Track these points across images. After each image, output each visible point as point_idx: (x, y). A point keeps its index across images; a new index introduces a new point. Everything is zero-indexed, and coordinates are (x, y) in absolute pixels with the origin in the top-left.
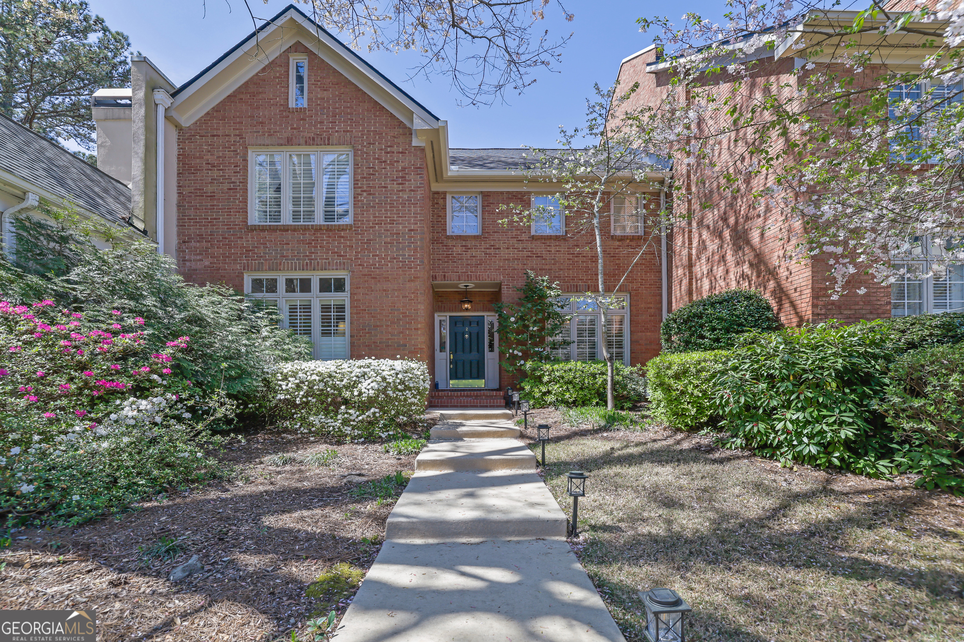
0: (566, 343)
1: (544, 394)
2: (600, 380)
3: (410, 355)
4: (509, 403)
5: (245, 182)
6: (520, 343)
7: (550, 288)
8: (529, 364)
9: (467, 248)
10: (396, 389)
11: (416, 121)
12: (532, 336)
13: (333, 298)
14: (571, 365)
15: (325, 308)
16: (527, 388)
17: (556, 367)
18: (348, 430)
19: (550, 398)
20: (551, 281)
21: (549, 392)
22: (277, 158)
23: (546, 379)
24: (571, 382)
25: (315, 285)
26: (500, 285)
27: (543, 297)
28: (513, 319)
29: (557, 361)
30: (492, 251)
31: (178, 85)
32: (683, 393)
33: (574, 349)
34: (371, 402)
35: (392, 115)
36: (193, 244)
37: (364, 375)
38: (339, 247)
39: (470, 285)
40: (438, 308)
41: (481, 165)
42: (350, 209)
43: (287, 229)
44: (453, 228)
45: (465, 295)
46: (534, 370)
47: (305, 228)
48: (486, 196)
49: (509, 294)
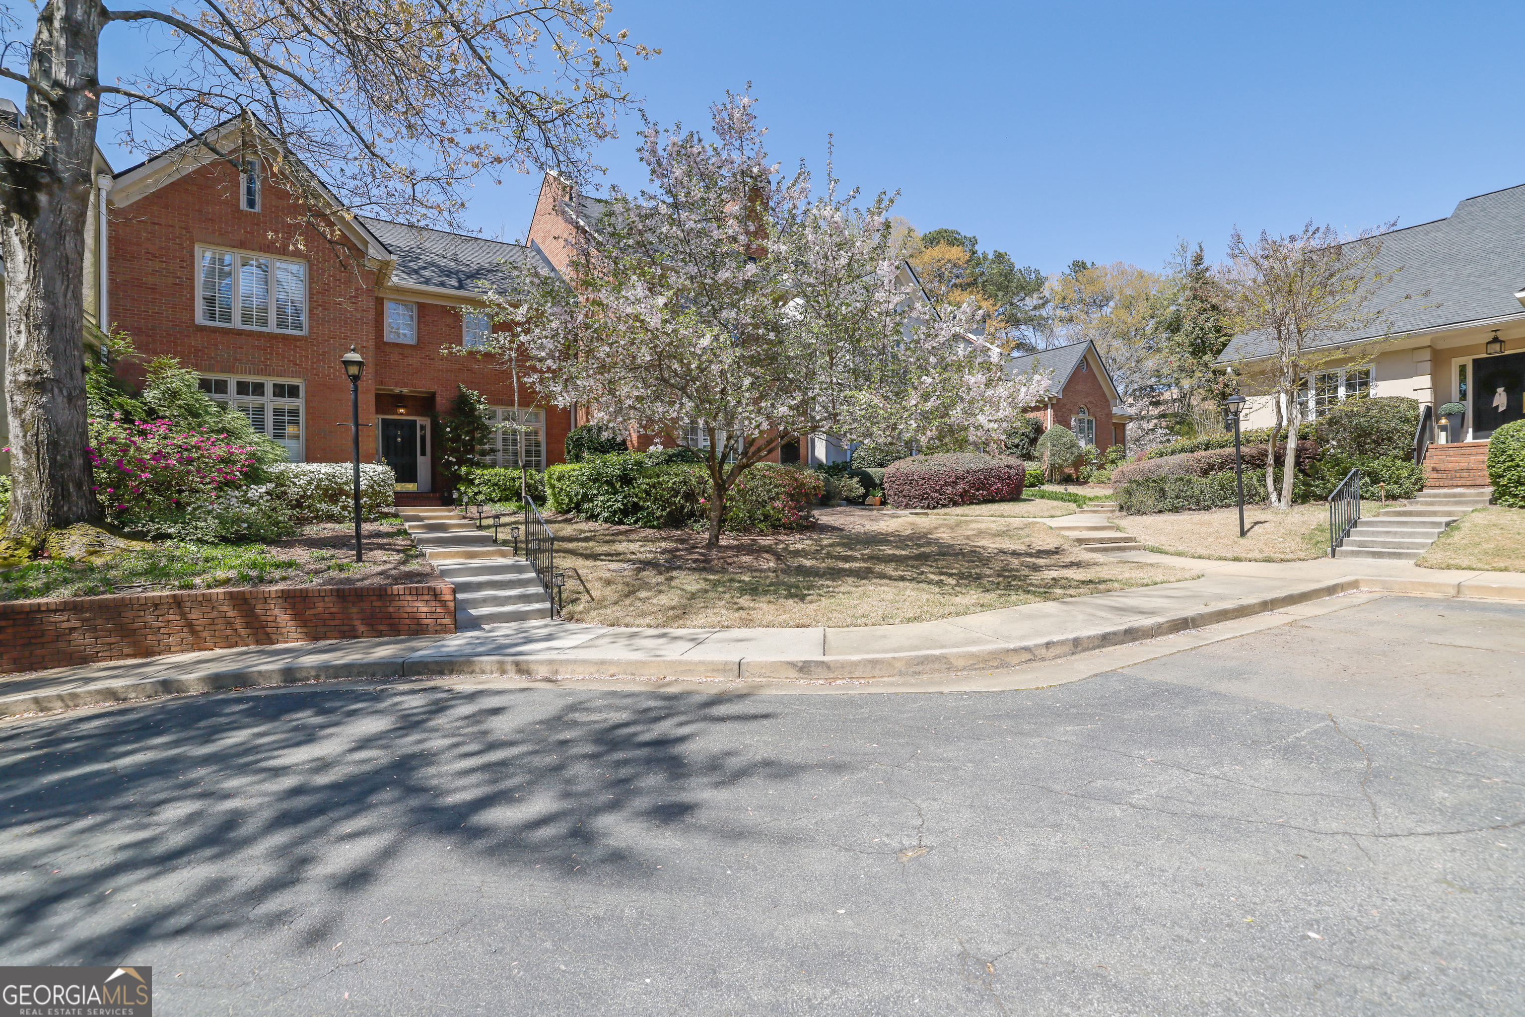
0: (493, 451)
1: (476, 494)
2: (517, 483)
5: (192, 279)
6: (454, 450)
7: (479, 402)
8: (463, 469)
9: (404, 356)
10: (380, 486)
11: (371, 250)
12: (464, 445)
13: (287, 403)
14: (497, 470)
15: (277, 412)
16: (462, 488)
17: (485, 472)
18: (346, 514)
19: (481, 497)
20: (479, 397)
21: (480, 492)
22: (228, 258)
23: (477, 482)
24: (497, 485)
25: (269, 389)
26: (434, 393)
27: (473, 409)
28: (448, 429)
29: (485, 467)
30: (427, 361)
31: (120, 170)
32: (562, 489)
33: (500, 456)
35: (347, 238)
38: (295, 356)
39: (405, 391)
40: (378, 411)
41: (416, 272)
42: (304, 318)
43: (239, 333)
44: (389, 337)
45: (399, 400)
46: (468, 474)
47: (260, 335)
48: (421, 307)
49: (442, 402)
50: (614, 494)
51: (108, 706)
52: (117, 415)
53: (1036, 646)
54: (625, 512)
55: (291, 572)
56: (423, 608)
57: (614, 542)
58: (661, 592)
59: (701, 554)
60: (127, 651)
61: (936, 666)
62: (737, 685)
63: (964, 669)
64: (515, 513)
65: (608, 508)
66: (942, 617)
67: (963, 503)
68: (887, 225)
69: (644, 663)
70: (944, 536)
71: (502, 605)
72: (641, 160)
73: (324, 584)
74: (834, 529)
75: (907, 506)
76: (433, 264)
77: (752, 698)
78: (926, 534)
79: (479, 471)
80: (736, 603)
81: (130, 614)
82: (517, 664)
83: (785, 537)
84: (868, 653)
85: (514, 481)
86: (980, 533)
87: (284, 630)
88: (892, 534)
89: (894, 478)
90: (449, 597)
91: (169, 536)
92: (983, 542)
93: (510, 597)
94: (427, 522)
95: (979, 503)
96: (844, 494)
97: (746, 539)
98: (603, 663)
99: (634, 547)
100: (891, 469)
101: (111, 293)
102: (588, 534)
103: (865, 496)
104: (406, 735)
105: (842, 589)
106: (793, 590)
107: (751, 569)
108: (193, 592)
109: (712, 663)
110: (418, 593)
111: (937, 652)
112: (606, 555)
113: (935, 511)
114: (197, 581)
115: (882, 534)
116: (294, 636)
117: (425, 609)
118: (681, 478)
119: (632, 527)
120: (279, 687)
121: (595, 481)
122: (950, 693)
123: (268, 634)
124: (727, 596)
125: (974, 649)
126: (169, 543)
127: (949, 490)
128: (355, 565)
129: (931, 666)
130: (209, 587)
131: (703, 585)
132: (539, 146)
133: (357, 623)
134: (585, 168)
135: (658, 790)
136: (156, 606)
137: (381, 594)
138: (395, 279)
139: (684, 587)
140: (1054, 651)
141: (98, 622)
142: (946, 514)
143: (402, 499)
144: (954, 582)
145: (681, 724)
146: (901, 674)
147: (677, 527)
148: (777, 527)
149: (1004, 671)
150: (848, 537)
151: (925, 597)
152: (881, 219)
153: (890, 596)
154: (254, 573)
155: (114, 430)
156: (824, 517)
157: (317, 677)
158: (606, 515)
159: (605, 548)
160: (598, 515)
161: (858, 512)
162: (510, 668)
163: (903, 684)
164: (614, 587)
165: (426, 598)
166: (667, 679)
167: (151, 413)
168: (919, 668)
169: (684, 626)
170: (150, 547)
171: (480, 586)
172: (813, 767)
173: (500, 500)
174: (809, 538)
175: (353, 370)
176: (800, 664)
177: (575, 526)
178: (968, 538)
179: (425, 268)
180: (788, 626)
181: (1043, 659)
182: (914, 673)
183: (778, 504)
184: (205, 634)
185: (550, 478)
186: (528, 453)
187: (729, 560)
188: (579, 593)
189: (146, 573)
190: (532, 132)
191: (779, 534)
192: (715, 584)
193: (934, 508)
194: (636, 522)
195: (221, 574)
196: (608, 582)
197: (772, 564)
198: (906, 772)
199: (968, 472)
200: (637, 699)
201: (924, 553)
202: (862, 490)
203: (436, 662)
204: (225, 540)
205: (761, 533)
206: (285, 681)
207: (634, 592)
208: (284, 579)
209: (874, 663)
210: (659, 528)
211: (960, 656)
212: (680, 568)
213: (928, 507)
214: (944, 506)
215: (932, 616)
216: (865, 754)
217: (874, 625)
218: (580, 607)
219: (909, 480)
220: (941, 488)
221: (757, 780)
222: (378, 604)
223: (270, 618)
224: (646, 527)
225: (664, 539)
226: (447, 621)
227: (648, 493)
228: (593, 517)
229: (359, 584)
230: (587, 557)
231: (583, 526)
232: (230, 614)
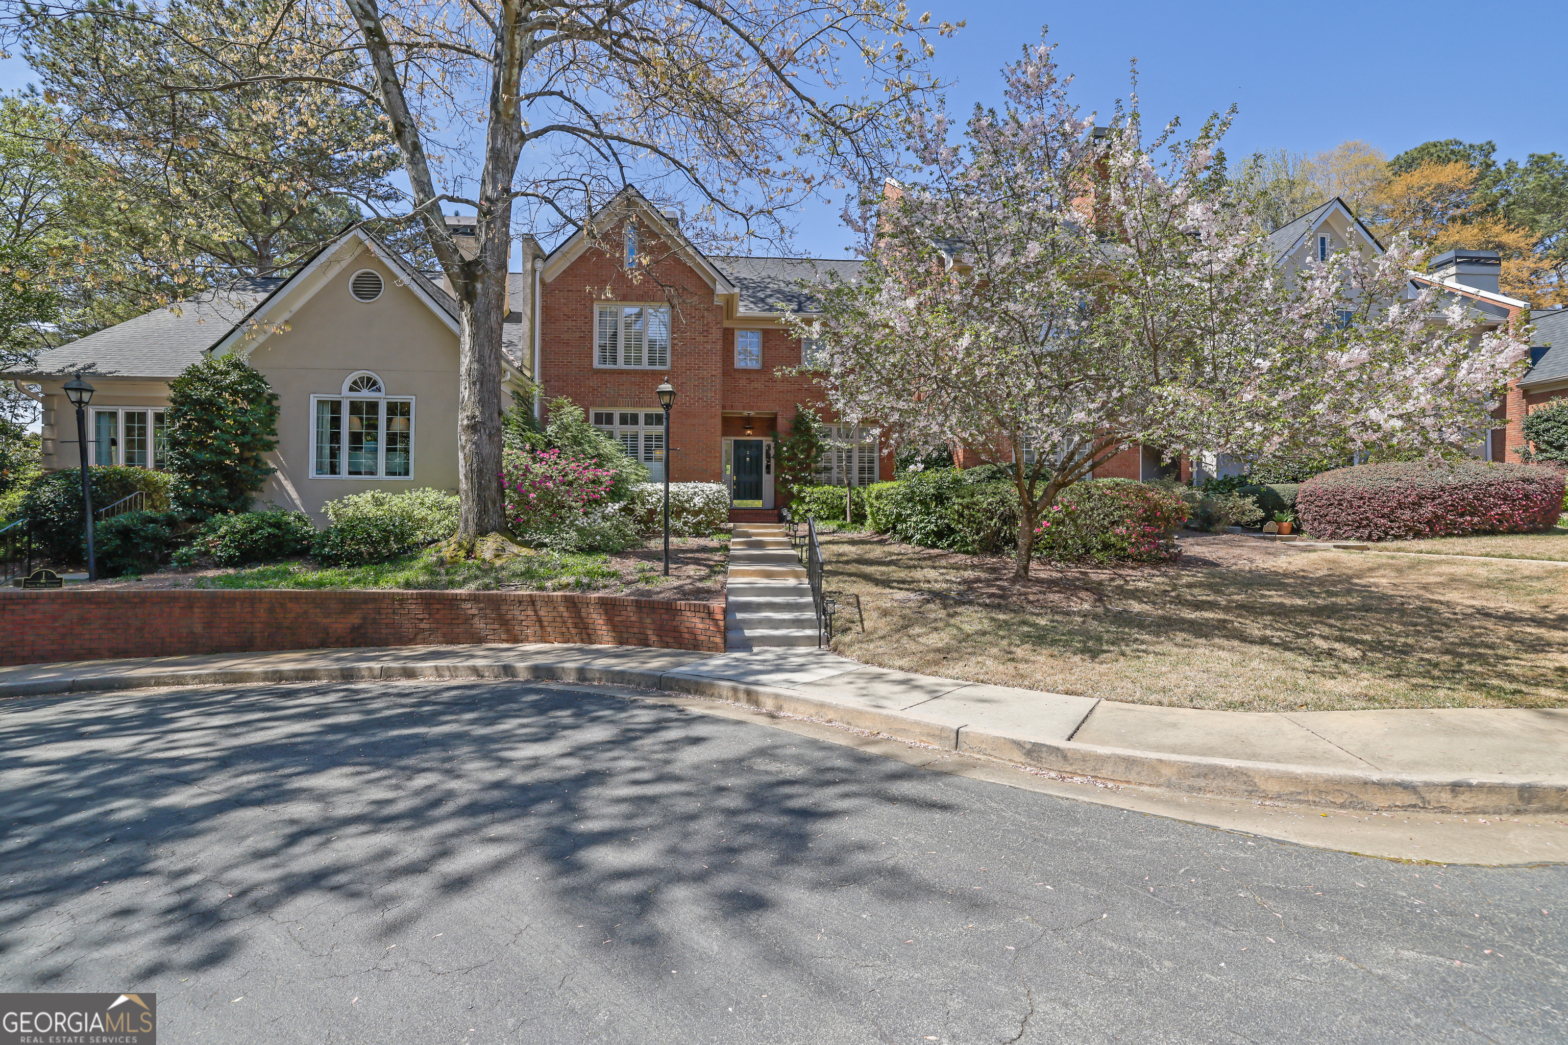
0: (826, 469)
1: (807, 511)
3: (717, 477)
4: (781, 519)
5: (591, 332)
6: (792, 469)
7: (814, 421)
8: (796, 488)
9: (751, 381)
10: (714, 503)
11: (718, 287)
12: (800, 464)
13: (654, 430)
14: (828, 488)
15: (648, 438)
16: (794, 506)
17: (816, 490)
18: (686, 528)
19: (811, 515)
20: (815, 416)
21: (810, 510)
23: (807, 499)
24: (825, 503)
25: (642, 419)
26: (776, 415)
27: (809, 429)
28: (785, 447)
29: (817, 485)
30: (770, 384)
31: (547, 253)
32: (879, 508)
33: (832, 474)
34: (700, 511)
35: (700, 278)
36: (552, 383)
37: (695, 493)
39: (752, 413)
40: (725, 433)
41: (762, 300)
42: (668, 356)
43: (621, 372)
44: (740, 363)
45: (748, 422)
46: (800, 492)
47: (636, 372)
48: (766, 333)
49: (783, 423)
50: (928, 514)
51: (472, 679)
52: (528, 447)
53: (1427, 785)
54: (940, 535)
55: (612, 581)
56: (698, 623)
57: (915, 567)
58: (936, 629)
59: (1000, 588)
60: (504, 637)
61: (1229, 784)
62: (947, 757)
63: (1279, 797)
64: (834, 532)
65: (921, 529)
66: (1291, 707)
67: (1434, 534)
68: (1221, 158)
69: (860, 713)
70: (1383, 581)
71: (777, 628)
72: (908, 149)
73: (629, 595)
74: (1206, 563)
75: (1333, 536)
76: (779, 291)
77: (950, 780)
78: (1350, 577)
79: (809, 490)
80: (1010, 653)
81: (505, 607)
82: (749, 693)
83: (1130, 572)
84: (1133, 746)
85: (842, 498)
86: (1453, 582)
87: (600, 632)
88: (1293, 575)
89: (1312, 498)
90: (720, 617)
91: (545, 545)
92: (1453, 596)
93: (784, 621)
94: (754, 538)
95: (1464, 534)
96: (1233, 518)
97: (1073, 572)
98: (822, 705)
99: (932, 574)
100: (1308, 485)
101: (543, 350)
102: (894, 557)
103: (1263, 521)
104: (610, 750)
105: (1158, 648)
106: (1090, 644)
107: (1055, 610)
108: (544, 593)
109: (927, 725)
110: (696, 610)
111: (1232, 763)
112: (898, 582)
113: (1381, 544)
114: (549, 584)
115: (1276, 573)
116: (606, 638)
117: (701, 626)
118: (998, 498)
119: (946, 552)
120: (573, 684)
121: (910, 500)
122: (1229, 832)
123: (589, 635)
124: (1005, 642)
125: (1299, 769)
126: (545, 550)
127: (1407, 514)
128: (662, 578)
129: (1219, 782)
130: (554, 590)
131: (986, 625)
132: (852, 158)
133: (650, 632)
134: (897, 170)
135: (754, 873)
136: (520, 602)
137: (669, 607)
138: (742, 310)
139: (963, 626)
140: (1465, 800)
141: (488, 611)
142: (1399, 550)
143: (736, 515)
144: (1357, 654)
145: (846, 795)
146: (1169, 785)
147: (993, 555)
148: (1122, 558)
149: (1354, 814)
150: (1221, 576)
151: (1279, 672)
152: (1211, 151)
153: (1225, 666)
154: (585, 580)
155: (525, 459)
156: (1193, 547)
157: (600, 679)
158: (918, 537)
159: (903, 574)
160: (912, 537)
161: (1252, 542)
162: (742, 695)
163: (1166, 802)
164: (889, 619)
165: (702, 615)
166: (880, 736)
167: (549, 444)
168: (1201, 782)
169: (935, 674)
170: (532, 552)
171: (759, 607)
172: (943, 895)
173: (827, 518)
174: (1164, 575)
175: (666, 399)
176: (1028, 746)
177: (886, 549)
178: (1425, 587)
179: (771, 296)
180: (1054, 690)
181: (1444, 810)
182: (1191, 789)
183: (1122, 530)
184: (549, 629)
185: (869, 497)
186: (862, 470)
187: (1031, 598)
188: (853, 622)
189: (522, 574)
190: (845, 146)
191: (1123, 566)
192: (1001, 625)
193: (1380, 539)
194: (950, 546)
195: (564, 580)
196: (885, 613)
197: (1086, 606)
198: (1060, 944)
199: (1442, 489)
200: (829, 754)
201: (1334, 604)
202: (1260, 513)
203: (686, 681)
204: (581, 550)
205: (1100, 565)
206: (579, 679)
207: (906, 627)
208: (605, 587)
209: (1131, 762)
210: (974, 553)
211: (1270, 776)
212: (971, 603)
213: (1369, 538)
214: (1396, 537)
215: (1271, 705)
216: (1026, 897)
217: (1171, 705)
218: (847, 638)
219: (1337, 499)
220: (1392, 511)
221: (863, 894)
222: (665, 617)
223: (591, 621)
224: (960, 552)
225: (973, 567)
226: (718, 640)
227: (961, 515)
228: (907, 539)
229: (655, 597)
230: (877, 582)
231: (895, 548)
232: (565, 614)
